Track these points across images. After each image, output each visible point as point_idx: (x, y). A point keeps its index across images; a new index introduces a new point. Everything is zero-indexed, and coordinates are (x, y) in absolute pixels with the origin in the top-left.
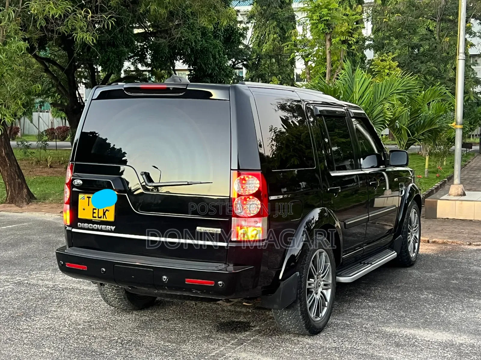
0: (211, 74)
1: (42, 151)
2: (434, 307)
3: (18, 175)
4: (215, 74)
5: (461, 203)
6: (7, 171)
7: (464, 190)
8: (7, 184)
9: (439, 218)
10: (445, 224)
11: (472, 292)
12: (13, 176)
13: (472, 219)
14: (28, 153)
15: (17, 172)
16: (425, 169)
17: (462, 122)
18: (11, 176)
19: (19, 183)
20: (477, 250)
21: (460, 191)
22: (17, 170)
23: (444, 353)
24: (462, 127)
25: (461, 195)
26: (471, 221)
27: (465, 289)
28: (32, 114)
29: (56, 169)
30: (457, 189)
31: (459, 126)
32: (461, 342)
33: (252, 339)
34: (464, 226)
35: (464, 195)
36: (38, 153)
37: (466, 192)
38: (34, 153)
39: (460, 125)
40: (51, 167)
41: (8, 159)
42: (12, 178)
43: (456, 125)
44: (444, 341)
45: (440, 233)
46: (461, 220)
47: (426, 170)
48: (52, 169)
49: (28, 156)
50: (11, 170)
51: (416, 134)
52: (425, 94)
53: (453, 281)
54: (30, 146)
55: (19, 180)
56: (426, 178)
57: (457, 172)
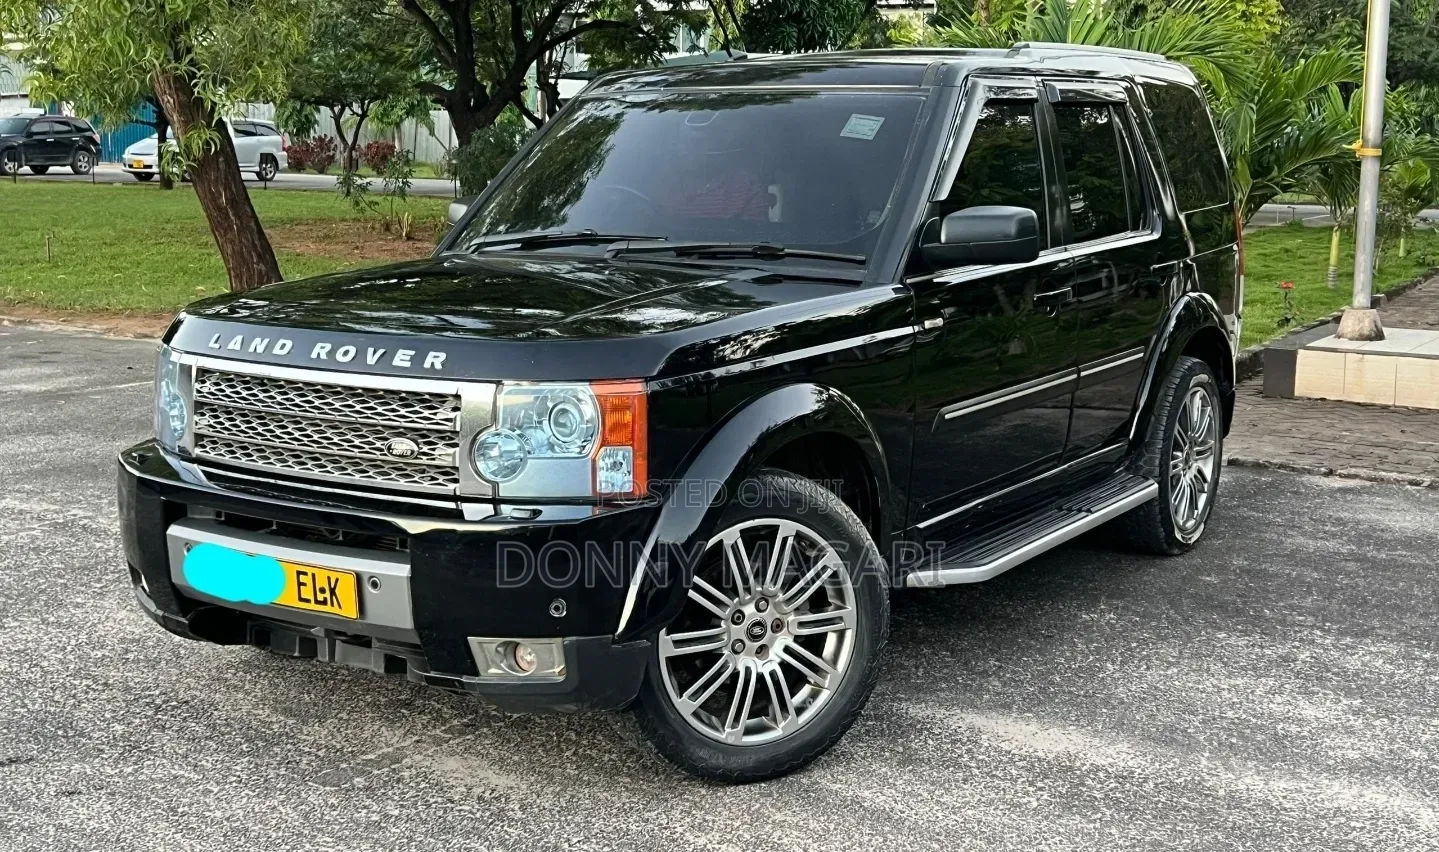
0: (800, 13)
1: (397, 200)
2: (1098, 651)
3: (259, 256)
4: (808, 14)
5: (1361, 360)
6: (232, 242)
7: (1379, 324)
8: (232, 273)
9: (1298, 398)
10: (1305, 415)
11: (1238, 612)
12: (246, 254)
13: (1391, 403)
14: (363, 205)
15: (255, 246)
16: (1328, 265)
17: (1379, 141)
18: (242, 253)
19: (260, 272)
20: (1339, 489)
21: (1367, 327)
22: (256, 242)
23: (1027, 793)
24: (1379, 152)
25: (1369, 338)
26: (1385, 407)
27: (1226, 602)
28: (427, 114)
29: (419, 245)
30: (1360, 321)
31: (1371, 152)
32: (1100, 762)
33: (515, 716)
34: (1357, 422)
35: (1379, 336)
36: (388, 204)
37: (1386, 331)
38: (377, 203)
39: (1375, 147)
40: (409, 238)
41: (234, 215)
42: (244, 260)
43: (1362, 146)
44: (1051, 756)
45: (1277, 439)
46: (1358, 404)
47: (1331, 268)
48: (411, 243)
49: (362, 210)
50: (241, 242)
51: (1275, 173)
52: (1306, 66)
53: (1209, 575)
54: (369, 188)
55: (262, 267)
56: (1329, 290)
57: (1362, 276)
